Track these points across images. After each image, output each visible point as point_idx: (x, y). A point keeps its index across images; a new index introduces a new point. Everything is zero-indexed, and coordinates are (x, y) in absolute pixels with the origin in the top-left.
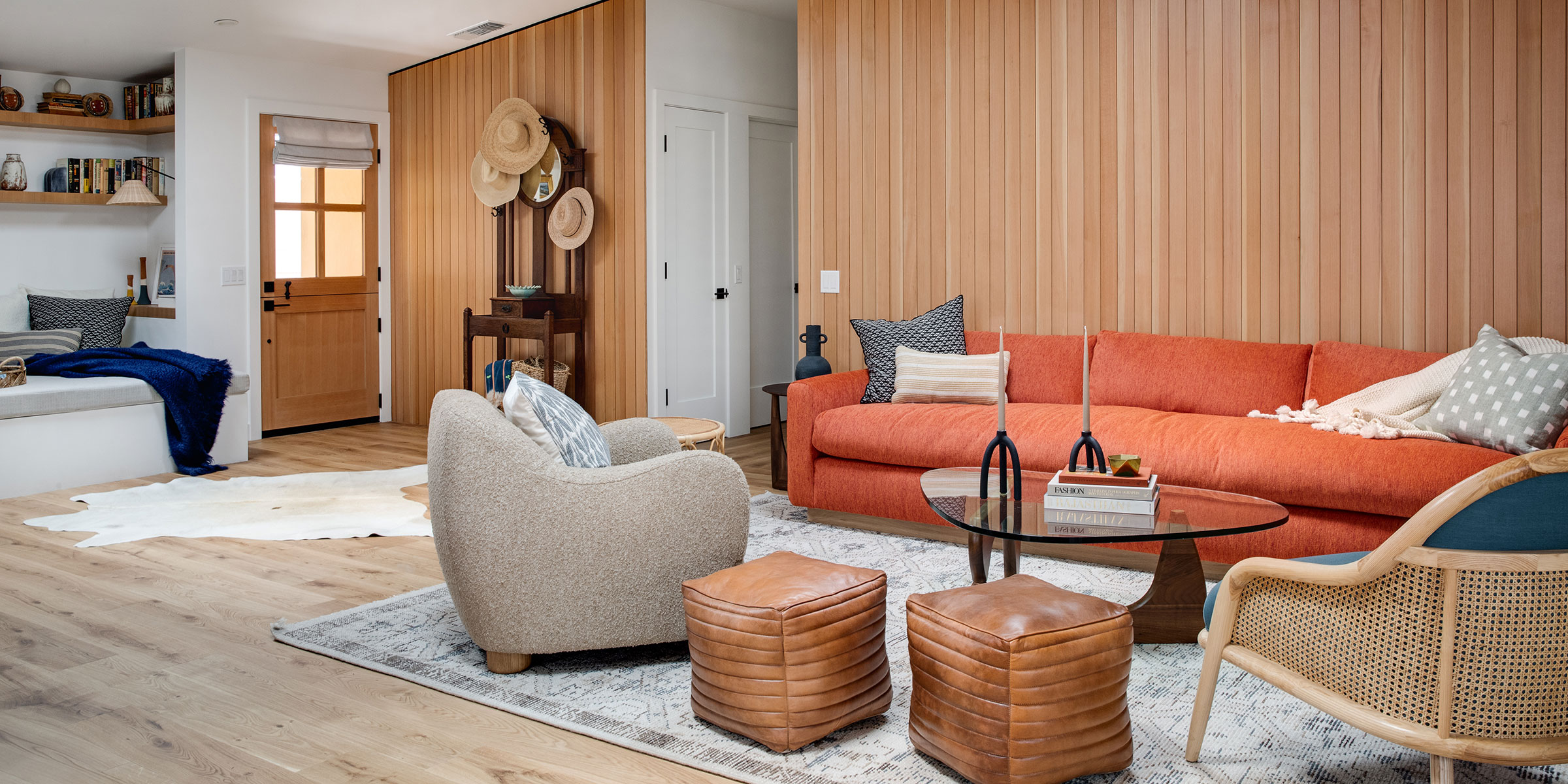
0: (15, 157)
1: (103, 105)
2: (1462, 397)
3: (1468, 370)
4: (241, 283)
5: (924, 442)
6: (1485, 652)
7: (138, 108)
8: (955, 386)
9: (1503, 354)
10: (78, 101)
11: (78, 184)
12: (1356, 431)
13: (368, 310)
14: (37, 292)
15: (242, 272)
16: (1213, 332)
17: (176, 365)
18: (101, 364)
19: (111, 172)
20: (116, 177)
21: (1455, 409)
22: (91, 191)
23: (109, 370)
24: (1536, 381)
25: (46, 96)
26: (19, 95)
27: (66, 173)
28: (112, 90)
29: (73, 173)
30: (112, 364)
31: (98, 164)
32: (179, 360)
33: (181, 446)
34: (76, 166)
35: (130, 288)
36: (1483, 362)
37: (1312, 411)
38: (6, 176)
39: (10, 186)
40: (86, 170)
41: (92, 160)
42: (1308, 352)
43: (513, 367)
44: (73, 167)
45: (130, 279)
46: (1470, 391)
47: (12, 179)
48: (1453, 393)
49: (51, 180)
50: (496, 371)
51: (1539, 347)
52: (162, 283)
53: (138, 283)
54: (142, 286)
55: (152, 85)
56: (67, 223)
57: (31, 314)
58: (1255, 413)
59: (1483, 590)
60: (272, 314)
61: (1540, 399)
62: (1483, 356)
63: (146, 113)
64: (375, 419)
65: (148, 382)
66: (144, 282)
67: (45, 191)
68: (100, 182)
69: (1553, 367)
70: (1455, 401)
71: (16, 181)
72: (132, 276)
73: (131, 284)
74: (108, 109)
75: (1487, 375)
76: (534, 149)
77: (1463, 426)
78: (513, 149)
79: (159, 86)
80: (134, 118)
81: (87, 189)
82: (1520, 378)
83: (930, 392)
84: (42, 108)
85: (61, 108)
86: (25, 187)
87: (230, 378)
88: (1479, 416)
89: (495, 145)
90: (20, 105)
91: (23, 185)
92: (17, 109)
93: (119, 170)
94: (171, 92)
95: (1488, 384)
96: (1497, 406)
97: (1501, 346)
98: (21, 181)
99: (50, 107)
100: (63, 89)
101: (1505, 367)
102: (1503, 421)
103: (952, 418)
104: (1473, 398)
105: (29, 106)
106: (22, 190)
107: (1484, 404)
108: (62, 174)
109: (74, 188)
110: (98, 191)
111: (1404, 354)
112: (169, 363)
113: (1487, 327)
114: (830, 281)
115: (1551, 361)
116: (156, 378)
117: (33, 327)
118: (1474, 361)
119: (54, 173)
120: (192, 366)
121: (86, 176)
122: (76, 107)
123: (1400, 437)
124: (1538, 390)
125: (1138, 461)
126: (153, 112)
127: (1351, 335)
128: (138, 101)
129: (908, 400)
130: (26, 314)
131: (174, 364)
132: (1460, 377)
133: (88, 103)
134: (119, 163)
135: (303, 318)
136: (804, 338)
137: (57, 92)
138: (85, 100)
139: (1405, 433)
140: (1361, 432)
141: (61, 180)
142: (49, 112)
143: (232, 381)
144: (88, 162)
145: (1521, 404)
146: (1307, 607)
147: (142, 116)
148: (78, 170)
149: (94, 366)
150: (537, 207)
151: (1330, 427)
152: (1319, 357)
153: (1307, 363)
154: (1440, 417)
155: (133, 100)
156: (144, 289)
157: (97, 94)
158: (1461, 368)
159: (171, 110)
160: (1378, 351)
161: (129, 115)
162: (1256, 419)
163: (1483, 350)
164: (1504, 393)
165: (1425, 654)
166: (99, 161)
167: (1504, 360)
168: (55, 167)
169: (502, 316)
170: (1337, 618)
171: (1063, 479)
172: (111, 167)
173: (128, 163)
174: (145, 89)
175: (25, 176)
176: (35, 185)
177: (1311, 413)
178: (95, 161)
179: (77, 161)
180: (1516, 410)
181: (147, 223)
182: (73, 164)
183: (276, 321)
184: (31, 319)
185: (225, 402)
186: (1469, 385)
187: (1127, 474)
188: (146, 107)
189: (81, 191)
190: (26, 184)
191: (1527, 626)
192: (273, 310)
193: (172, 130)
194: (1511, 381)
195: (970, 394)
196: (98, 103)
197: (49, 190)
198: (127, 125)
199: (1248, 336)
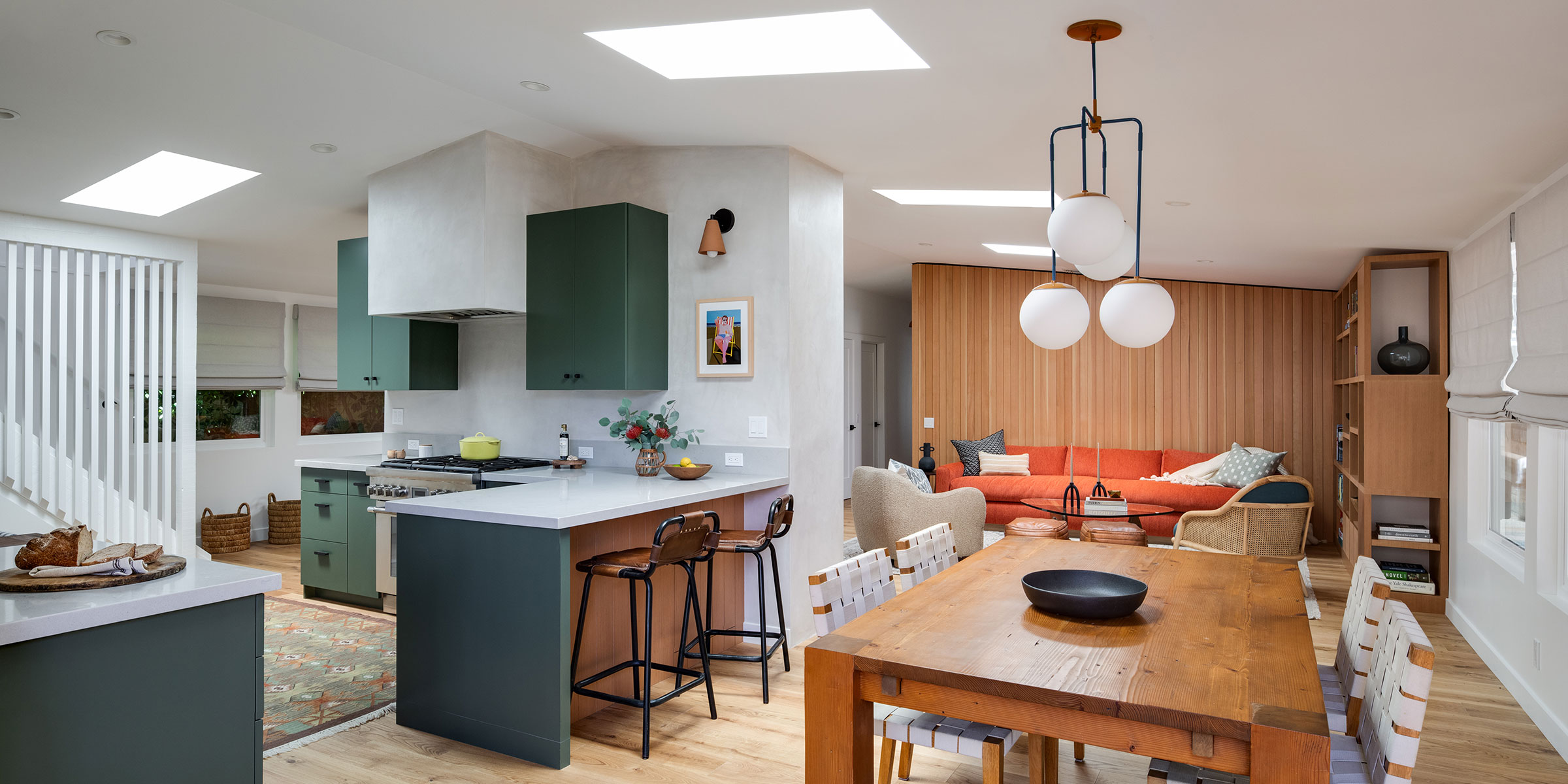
2: (1228, 470)
3: (1230, 460)
5: (1005, 490)
6: (1257, 532)
8: (1008, 468)
9: (1243, 454)
12: (1189, 484)
16: (1116, 446)
21: (1226, 475)
24: (1256, 464)
36: (1236, 457)
37: (1167, 477)
42: (1160, 454)
46: (1231, 468)
48: (1225, 468)
51: (1256, 451)
58: (1142, 479)
59: (1256, 514)
61: (1258, 470)
62: (1235, 454)
69: (1263, 458)
70: (1225, 471)
75: (1238, 461)
77: (1229, 481)
82: (1251, 462)
83: (998, 471)
88: (1235, 477)
95: (1238, 465)
96: (1242, 473)
97: (1242, 451)
101: (1245, 458)
102: (1245, 479)
103: (1015, 481)
104: (1233, 470)
107: (1237, 472)
111: (1198, 454)
113: (1235, 443)
114: (929, 423)
115: (1261, 456)
118: (1232, 456)
123: (1206, 485)
124: (1257, 467)
125: (1120, 492)
127: (1177, 446)
129: (988, 474)
132: (1226, 462)
136: (922, 449)
139: (1207, 484)
140: (1191, 484)
145: (1251, 472)
146: (1206, 524)
151: (1178, 482)
152: (1167, 455)
153: (1161, 458)
154: (1220, 478)
158: (1227, 459)
160: (1190, 453)
162: (1144, 481)
163: (1235, 452)
164: (1245, 468)
165: (1240, 533)
167: (1244, 456)
170: (1215, 526)
171: (1091, 499)
177: (1166, 477)
180: (1250, 475)
186: (1231, 465)
187: (1116, 497)
191: (1269, 524)
194: (1247, 464)
195: (1015, 472)
199: (1132, 448)
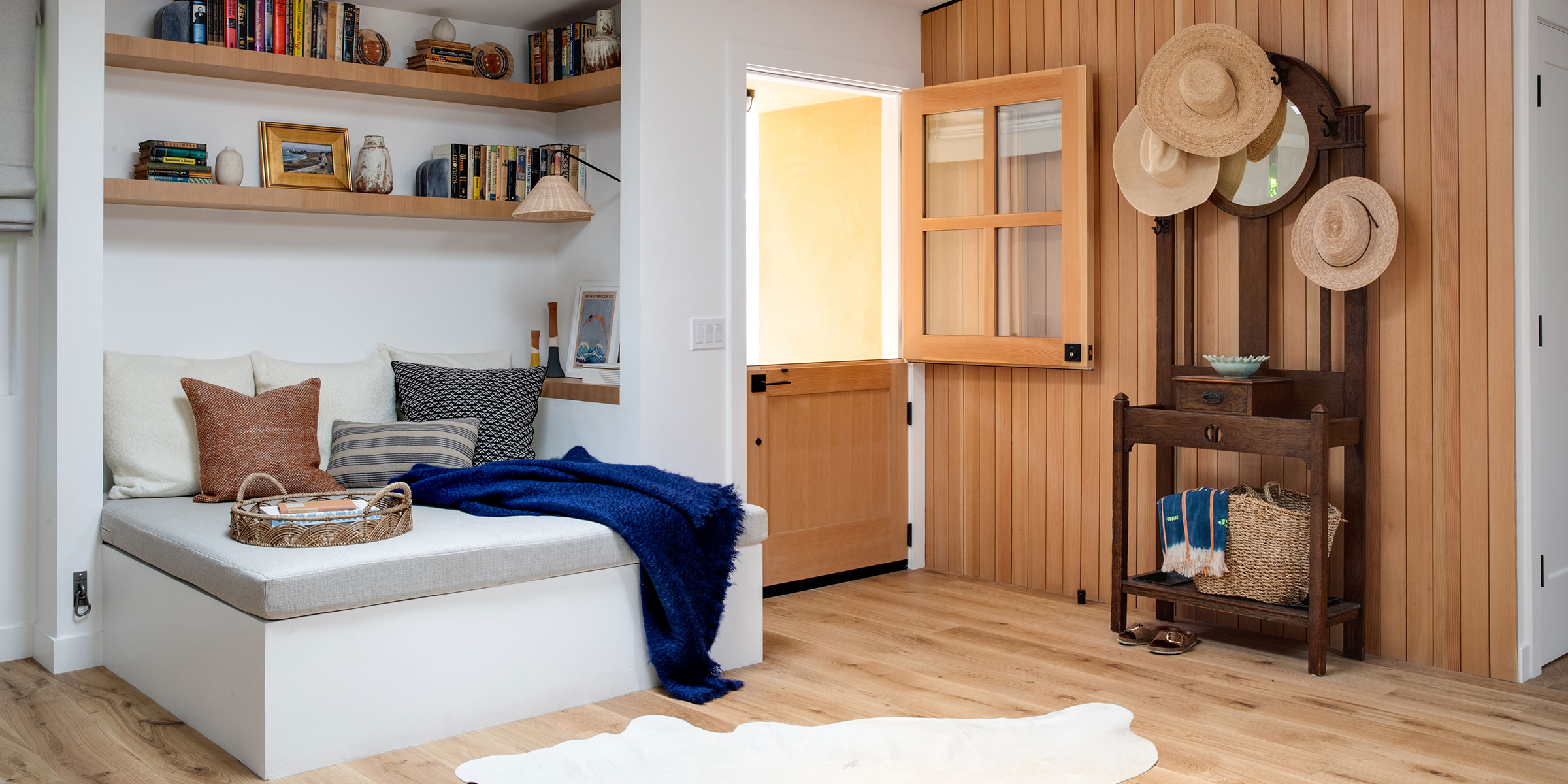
0: (376, 140)
1: (501, 63)
4: (718, 345)
7: (552, 64)
10: (465, 54)
11: (464, 185)
13: (893, 389)
14: (405, 358)
15: (720, 327)
17: (656, 497)
18: (530, 492)
19: (512, 169)
20: (519, 175)
22: (482, 196)
23: (544, 504)
25: (421, 45)
26: (383, 43)
27: (448, 168)
28: (512, 39)
29: (458, 166)
30: (546, 493)
31: (493, 154)
32: (658, 486)
33: (670, 646)
34: (462, 156)
35: (535, 351)
38: (364, 171)
39: (369, 186)
40: (477, 163)
41: (485, 147)
43: (1232, 504)
44: (458, 157)
45: (535, 335)
47: (372, 176)
49: (425, 179)
50: (1191, 510)
52: (583, 344)
53: (546, 342)
54: (551, 348)
55: (577, 26)
56: (446, 247)
57: (397, 393)
60: (762, 397)
63: (566, 71)
64: (902, 565)
65: (615, 529)
66: (553, 342)
67: (417, 194)
68: (496, 184)
71: (378, 178)
72: (538, 332)
73: (536, 345)
74: (507, 68)
76: (1247, 113)
78: (1210, 112)
79: (588, 27)
80: (545, 80)
81: (477, 193)
84: (415, 63)
85: (442, 64)
86: (391, 189)
87: (742, 519)
89: (1167, 107)
90: (385, 59)
91: (388, 184)
92: (382, 64)
93: (523, 163)
94: (614, 32)
98: (385, 178)
99: (428, 62)
100: (445, 34)
105: (398, 56)
106: (387, 193)
108: (443, 169)
109: (459, 190)
110: (493, 197)
112: (643, 492)
116: (629, 523)
117: (401, 413)
119: (431, 167)
120: (684, 498)
121: (477, 173)
122: (464, 62)
126: (579, 66)
128: (552, 53)
130: (391, 392)
131: (651, 494)
133: (478, 59)
134: (522, 153)
135: (805, 403)
137: (435, 39)
138: (475, 54)
141: (441, 179)
142: (424, 68)
143: (745, 523)
144: (479, 150)
147: (558, 76)
148: (465, 162)
149: (518, 495)
150: (1247, 216)
155: (544, 55)
156: (554, 352)
157: (489, 44)
159: (615, 60)
161: (536, 76)
166: (495, 149)
168: (429, 158)
169: (1202, 410)
172: (511, 158)
173: (535, 153)
174: (564, 33)
175: (391, 172)
176: (403, 186)
178: (488, 148)
179: (464, 149)
181: (556, 249)
182: (457, 153)
183: (768, 408)
184: (398, 399)
185: (735, 562)
188: (565, 62)
189: (469, 196)
190: (392, 183)
192: (764, 390)
193: (613, 96)
196: (492, 58)
197: (424, 194)
198: (532, 92)
